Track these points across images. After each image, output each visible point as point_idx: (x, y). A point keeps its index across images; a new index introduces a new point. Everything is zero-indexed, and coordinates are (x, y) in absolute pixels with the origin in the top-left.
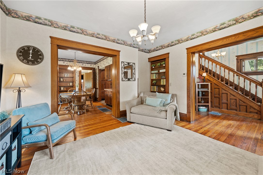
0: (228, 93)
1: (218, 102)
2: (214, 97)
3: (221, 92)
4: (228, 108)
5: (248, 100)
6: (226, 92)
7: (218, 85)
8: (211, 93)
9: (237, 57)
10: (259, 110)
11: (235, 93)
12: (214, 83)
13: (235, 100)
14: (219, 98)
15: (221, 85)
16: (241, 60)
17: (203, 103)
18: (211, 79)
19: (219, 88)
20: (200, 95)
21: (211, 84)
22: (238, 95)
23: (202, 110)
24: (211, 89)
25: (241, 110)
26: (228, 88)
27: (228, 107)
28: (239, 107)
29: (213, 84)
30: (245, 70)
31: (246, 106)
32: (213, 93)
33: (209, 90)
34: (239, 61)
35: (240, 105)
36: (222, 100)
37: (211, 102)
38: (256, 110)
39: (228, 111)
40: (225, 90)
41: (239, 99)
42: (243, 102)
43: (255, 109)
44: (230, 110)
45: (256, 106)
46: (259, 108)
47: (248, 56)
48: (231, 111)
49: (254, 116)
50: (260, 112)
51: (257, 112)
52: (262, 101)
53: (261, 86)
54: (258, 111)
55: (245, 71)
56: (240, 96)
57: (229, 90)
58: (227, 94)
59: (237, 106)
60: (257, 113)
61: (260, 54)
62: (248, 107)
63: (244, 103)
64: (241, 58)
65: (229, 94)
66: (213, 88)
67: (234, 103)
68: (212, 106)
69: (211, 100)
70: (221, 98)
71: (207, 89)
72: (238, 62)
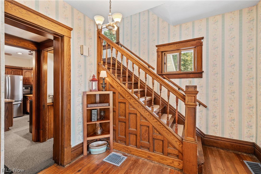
0: (138, 112)
1: (124, 131)
2: (118, 120)
3: (127, 112)
4: (137, 144)
5: (165, 129)
6: (136, 111)
7: (124, 96)
8: (114, 111)
9: (157, 48)
10: (180, 149)
11: (148, 113)
12: (119, 93)
13: (147, 128)
14: (125, 123)
15: (128, 96)
16: (162, 52)
17: (100, 135)
18: (115, 85)
19: (125, 103)
20: (95, 117)
21: (114, 93)
22: (152, 118)
23: (95, 152)
24: (114, 104)
25: (156, 148)
26: (137, 103)
27: (138, 141)
28: (152, 142)
29: (117, 94)
30: (167, 69)
31: (163, 141)
32: (117, 111)
33: (111, 107)
34: (160, 54)
35: (154, 139)
36: (129, 127)
37: (114, 130)
38: (177, 149)
39: (137, 151)
40: (134, 108)
41: (153, 126)
42: (158, 133)
43: (174, 147)
44: (140, 148)
45: (177, 142)
46: (181, 146)
47: (170, 46)
48: (141, 151)
49: (173, 163)
50: (182, 154)
51: (178, 154)
52: (184, 120)
53: (183, 100)
54: (179, 152)
55: (167, 71)
56: (153, 119)
57: (138, 106)
58: (136, 114)
59: (150, 141)
60: (178, 156)
61: (183, 43)
62: (166, 144)
63: (159, 135)
64: (162, 49)
65: (138, 115)
66: (117, 101)
67: (145, 134)
68: (115, 139)
69: (113, 127)
70: (127, 122)
71: (107, 104)
72: (158, 56)
